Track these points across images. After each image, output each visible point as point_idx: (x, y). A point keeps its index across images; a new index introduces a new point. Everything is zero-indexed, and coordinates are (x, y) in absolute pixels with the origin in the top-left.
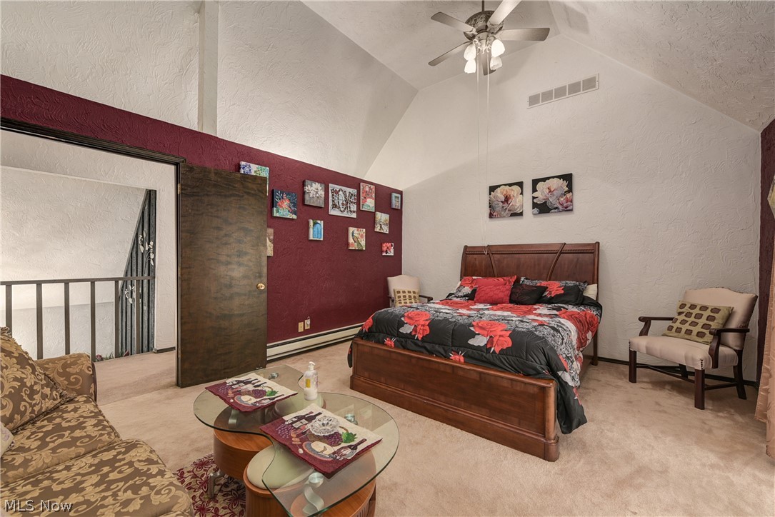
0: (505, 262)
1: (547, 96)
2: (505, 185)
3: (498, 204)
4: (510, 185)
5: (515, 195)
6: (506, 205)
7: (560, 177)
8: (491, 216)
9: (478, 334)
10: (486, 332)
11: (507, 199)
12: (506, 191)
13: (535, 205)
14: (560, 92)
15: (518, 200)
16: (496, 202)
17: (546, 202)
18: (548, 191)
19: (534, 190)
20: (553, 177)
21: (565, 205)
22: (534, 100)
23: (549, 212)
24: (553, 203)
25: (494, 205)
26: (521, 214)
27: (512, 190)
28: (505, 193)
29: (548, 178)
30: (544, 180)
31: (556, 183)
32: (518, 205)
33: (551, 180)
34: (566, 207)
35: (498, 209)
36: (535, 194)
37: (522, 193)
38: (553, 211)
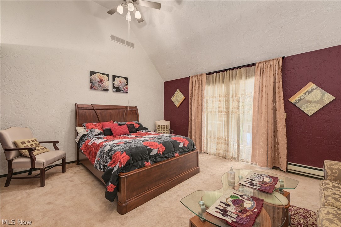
0: (104, 114)
1: (118, 40)
2: (100, 73)
3: (96, 82)
4: (103, 74)
5: (105, 80)
6: (100, 84)
7: (124, 78)
8: (91, 88)
9: (153, 149)
10: (155, 147)
11: (101, 81)
12: (101, 77)
13: (114, 87)
14: (123, 42)
15: (106, 83)
16: (95, 81)
17: (119, 87)
18: (119, 82)
19: (114, 80)
20: (122, 77)
21: (126, 90)
22: (113, 38)
23: (120, 92)
24: (122, 88)
25: (93, 82)
26: (108, 90)
27: (104, 77)
28: (100, 77)
29: (120, 77)
30: (118, 77)
31: (123, 80)
32: (107, 85)
33: (121, 78)
34: (126, 91)
35: (96, 85)
36: (114, 82)
37: (108, 80)
38: (121, 91)
